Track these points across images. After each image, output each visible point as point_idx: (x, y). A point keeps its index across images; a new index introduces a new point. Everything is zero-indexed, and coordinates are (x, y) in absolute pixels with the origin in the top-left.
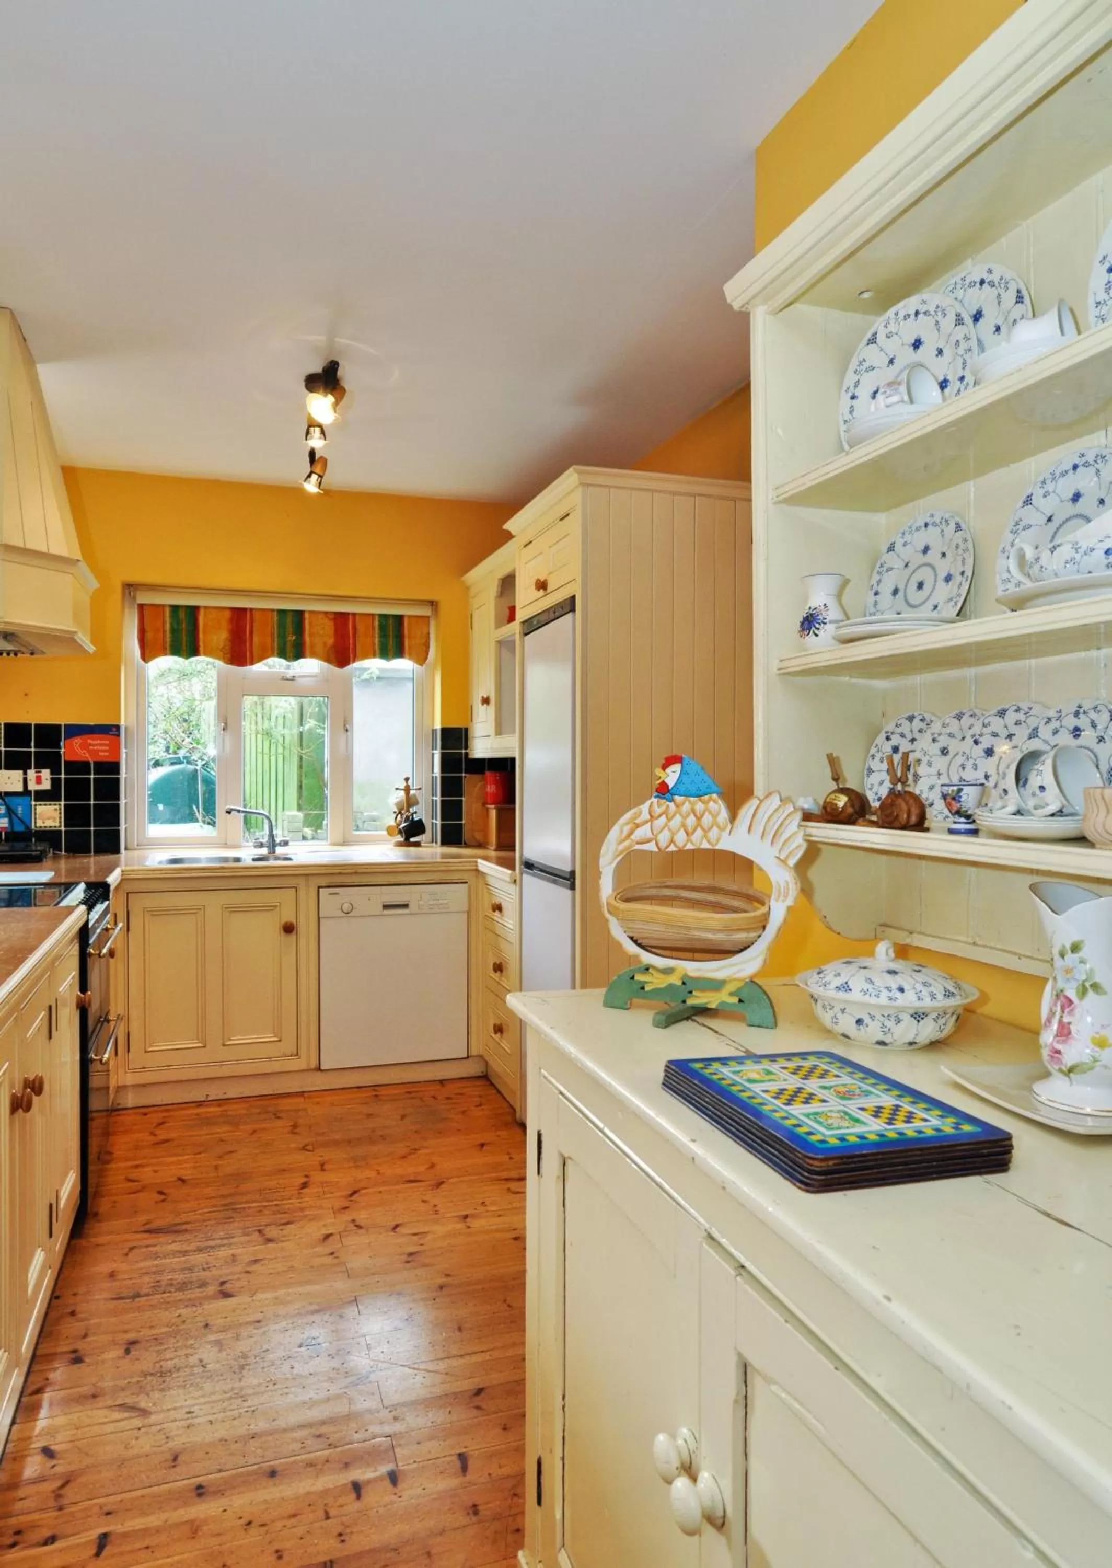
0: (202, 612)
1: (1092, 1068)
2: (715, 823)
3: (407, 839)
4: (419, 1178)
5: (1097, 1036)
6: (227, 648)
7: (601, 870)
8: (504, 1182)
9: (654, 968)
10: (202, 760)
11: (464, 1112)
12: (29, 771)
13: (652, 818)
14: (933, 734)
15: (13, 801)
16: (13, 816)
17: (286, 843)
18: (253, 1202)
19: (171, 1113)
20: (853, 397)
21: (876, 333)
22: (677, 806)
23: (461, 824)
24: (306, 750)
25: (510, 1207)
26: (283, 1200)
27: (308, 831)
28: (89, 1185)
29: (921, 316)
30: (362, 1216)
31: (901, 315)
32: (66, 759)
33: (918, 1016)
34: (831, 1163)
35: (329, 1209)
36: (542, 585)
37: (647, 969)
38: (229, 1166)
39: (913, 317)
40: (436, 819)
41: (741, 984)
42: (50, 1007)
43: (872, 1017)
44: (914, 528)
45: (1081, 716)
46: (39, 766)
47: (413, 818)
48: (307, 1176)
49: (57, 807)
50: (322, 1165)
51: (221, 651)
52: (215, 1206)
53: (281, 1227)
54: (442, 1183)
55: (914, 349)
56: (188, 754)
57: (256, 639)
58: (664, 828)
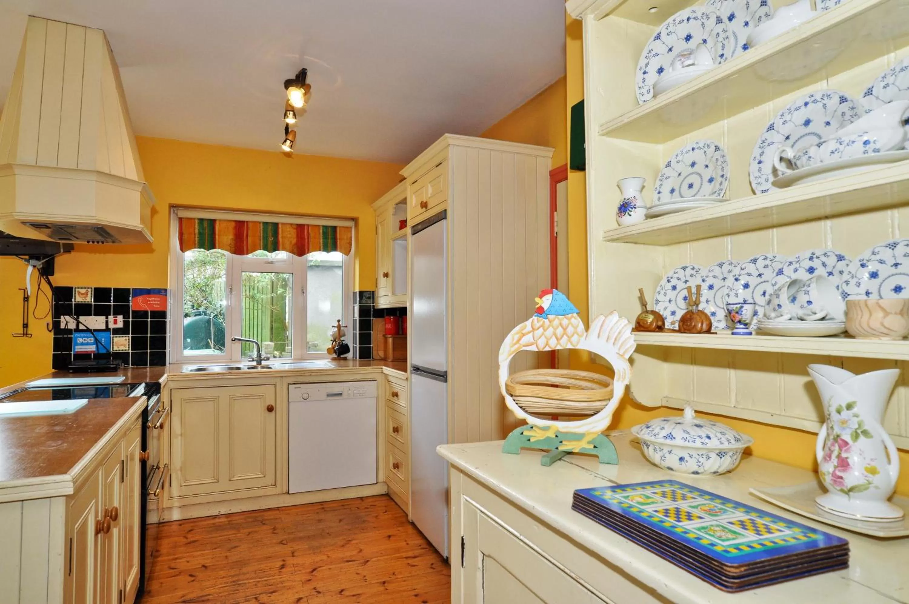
0: (217, 223)
1: (866, 489)
2: (575, 332)
3: (339, 356)
4: (353, 558)
5: (869, 466)
6: (233, 244)
7: (500, 364)
8: (405, 559)
9: (537, 426)
10: (214, 313)
11: (376, 517)
12: (109, 317)
13: (534, 329)
14: (702, 277)
15: (99, 335)
16: (99, 343)
17: (268, 359)
18: (251, 579)
19: (197, 524)
20: (645, 73)
21: (660, 33)
22: (550, 322)
23: (371, 347)
24: (276, 307)
25: (410, 575)
26: (270, 577)
27: (277, 353)
28: (146, 573)
29: (691, 21)
30: (320, 586)
31: (677, 21)
32: (133, 309)
33: (721, 454)
34: (743, 569)
35: (299, 581)
36: (424, 205)
37: (532, 428)
38: (234, 556)
39: (686, 21)
40: (356, 344)
41: (595, 436)
42: (123, 461)
43: (691, 456)
44: (684, 152)
45: (814, 259)
46: (116, 314)
47: (342, 343)
48: (284, 561)
49: (127, 338)
50: (293, 553)
51: (229, 246)
52: (227, 583)
53: (269, 595)
54: (368, 561)
55: (686, 41)
56: (205, 310)
57: (250, 239)
58: (541, 336)
